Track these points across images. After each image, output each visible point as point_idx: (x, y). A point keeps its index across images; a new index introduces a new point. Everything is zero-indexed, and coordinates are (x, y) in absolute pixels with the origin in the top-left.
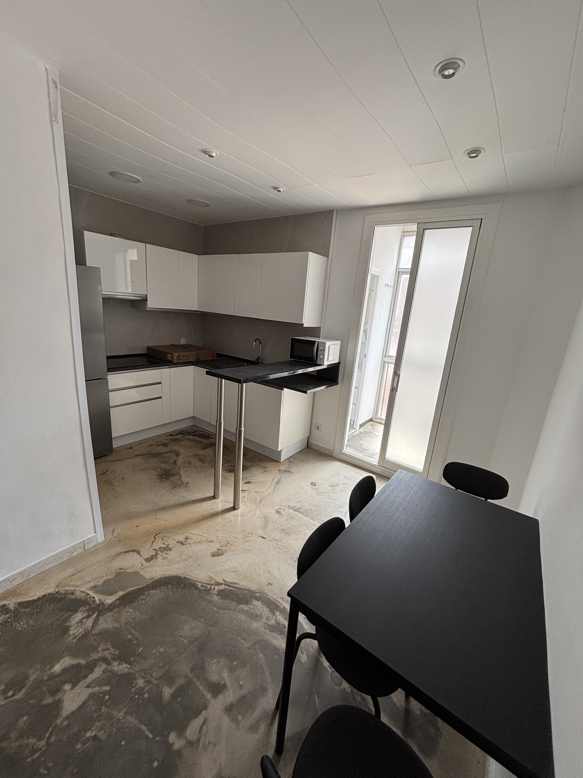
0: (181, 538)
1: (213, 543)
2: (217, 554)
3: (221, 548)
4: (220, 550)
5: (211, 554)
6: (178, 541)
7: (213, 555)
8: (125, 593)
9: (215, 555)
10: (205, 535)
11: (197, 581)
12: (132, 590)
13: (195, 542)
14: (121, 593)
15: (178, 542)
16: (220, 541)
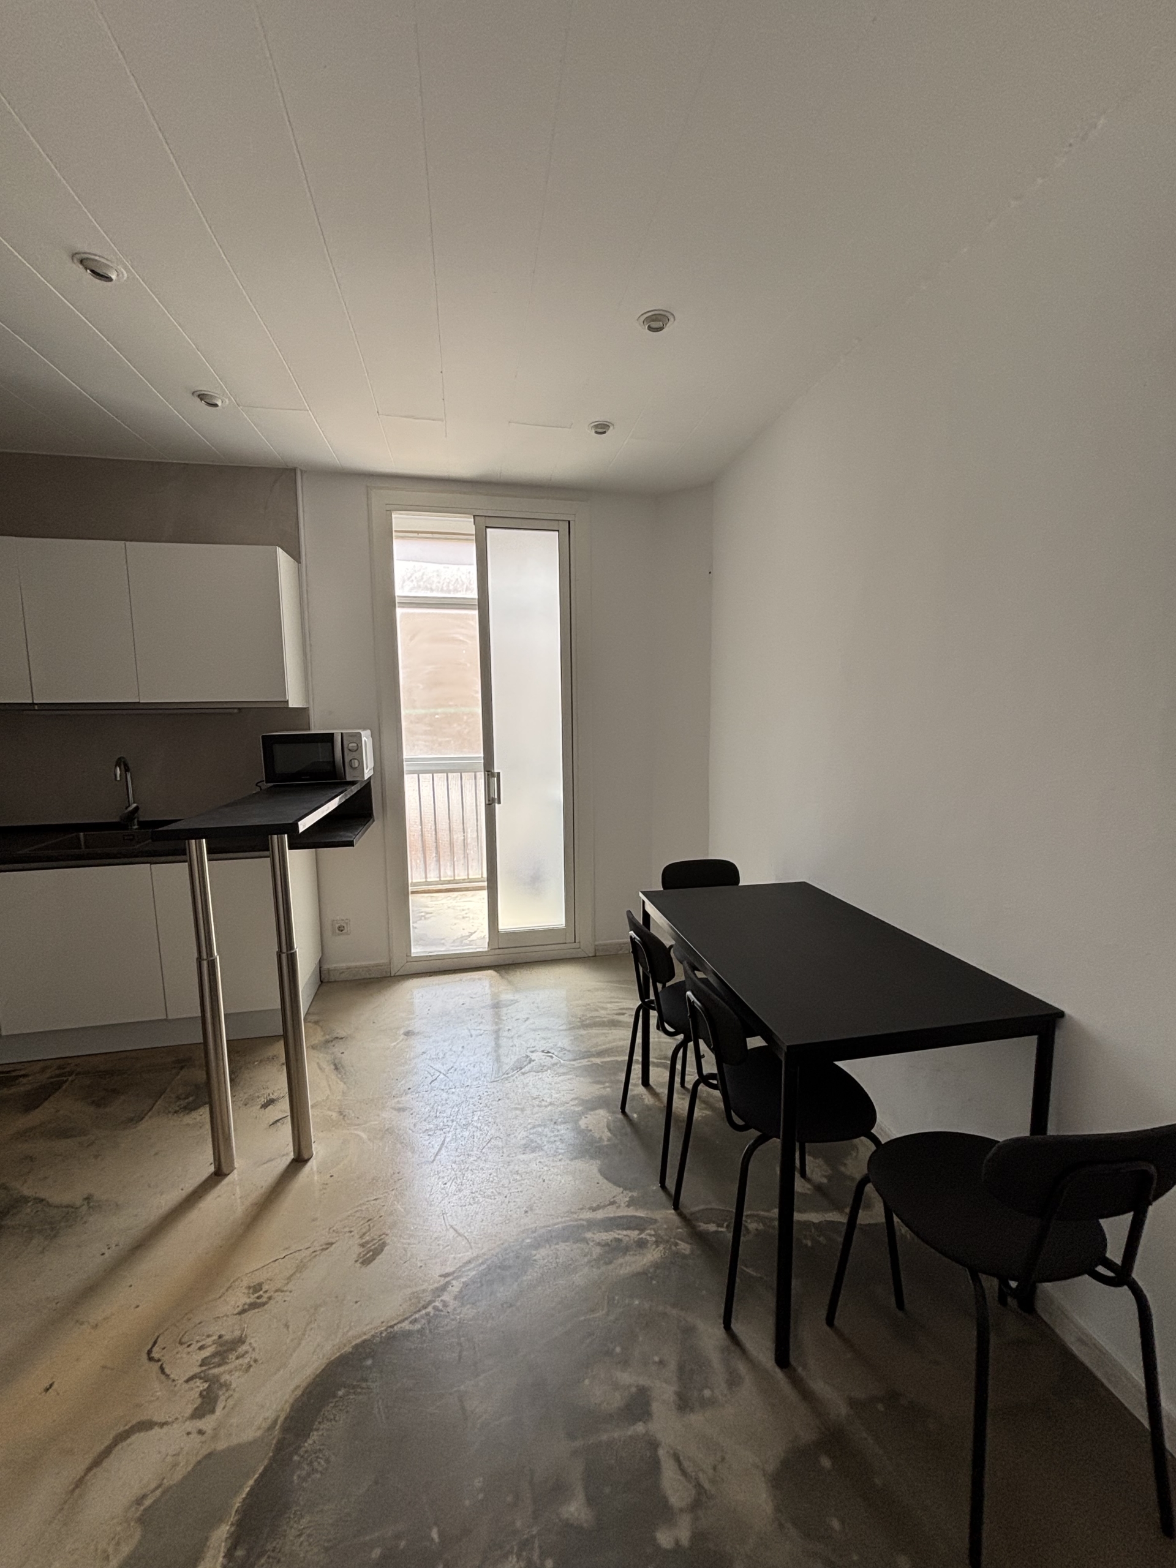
0: (240, 1298)
1: (334, 1246)
2: (371, 1253)
3: (367, 1238)
4: (367, 1242)
5: (358, 1265)
6: (237, 1311)
7: (366, 1262)
8: (233, 1518)
9: (368, 1258)
10: (294, 1248)
11: (392, 1327)
12: (248, 1494)
13: (289, 1278)
14: (222, 1532)
15: (240, 1313)
16: (347, 1229)
